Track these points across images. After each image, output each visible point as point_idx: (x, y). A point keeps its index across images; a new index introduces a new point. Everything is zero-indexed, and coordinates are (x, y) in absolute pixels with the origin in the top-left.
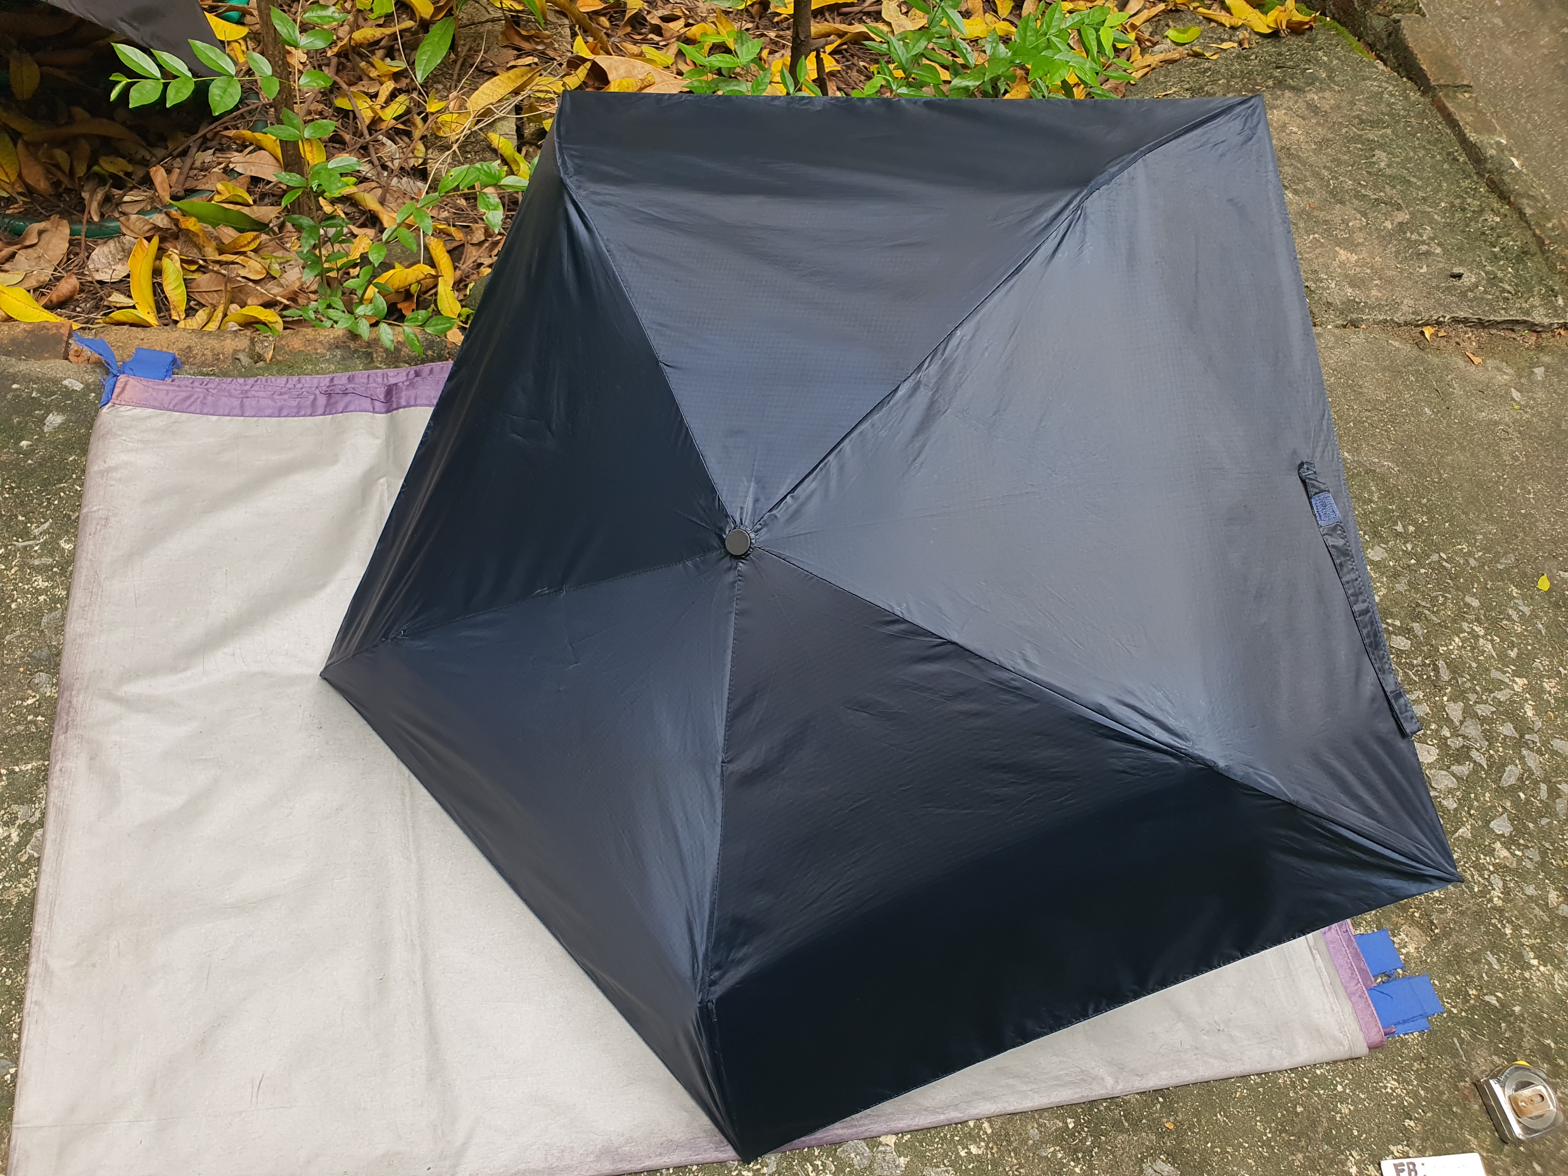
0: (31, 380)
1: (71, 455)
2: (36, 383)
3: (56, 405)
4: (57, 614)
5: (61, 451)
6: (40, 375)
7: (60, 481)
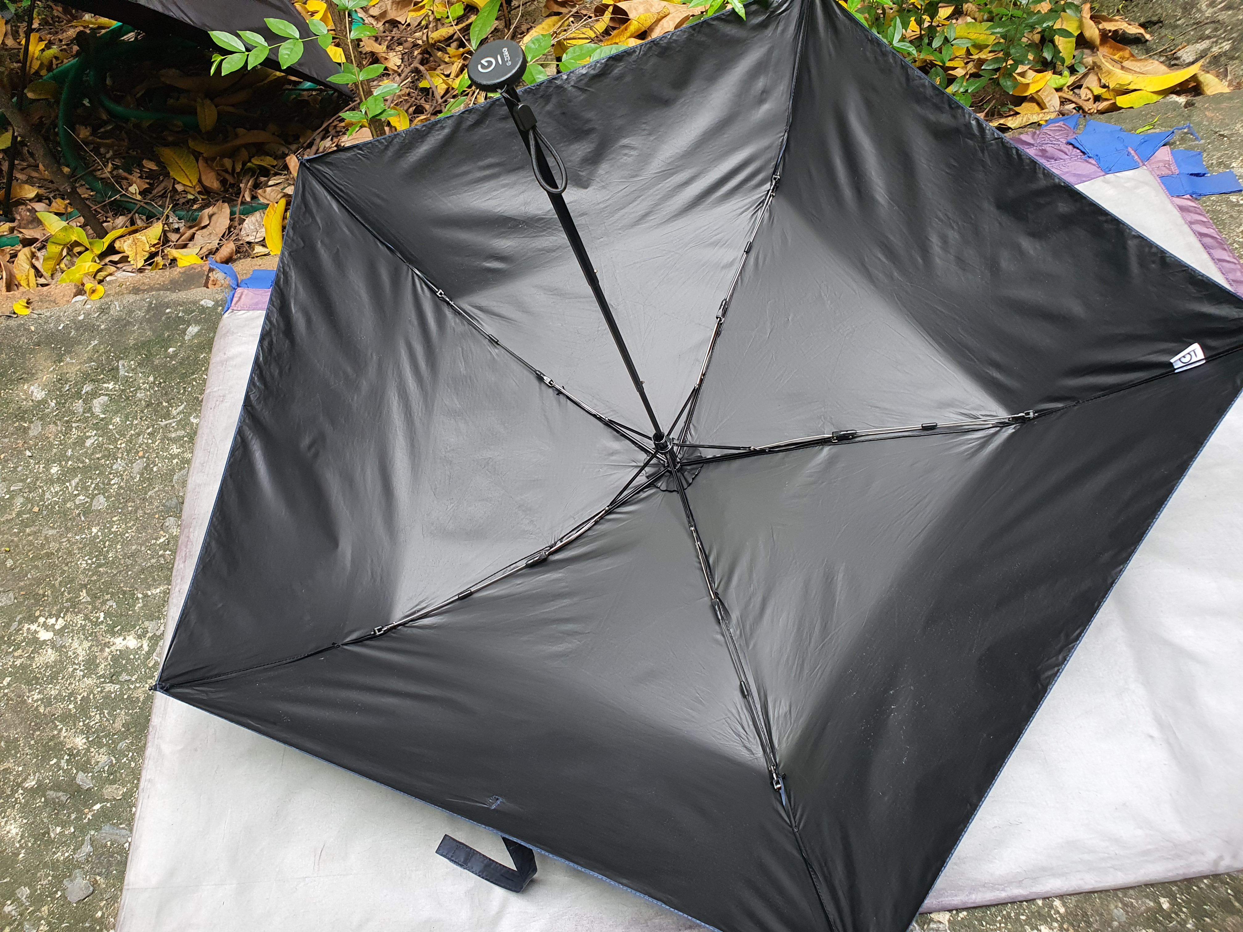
0: (179, 304)
1: (202, 353)
2: (181, 306)
3: (194, 319)
4: (184, 472)
5: (195, 352)
6: (185, 300)
7: (193, 373)
